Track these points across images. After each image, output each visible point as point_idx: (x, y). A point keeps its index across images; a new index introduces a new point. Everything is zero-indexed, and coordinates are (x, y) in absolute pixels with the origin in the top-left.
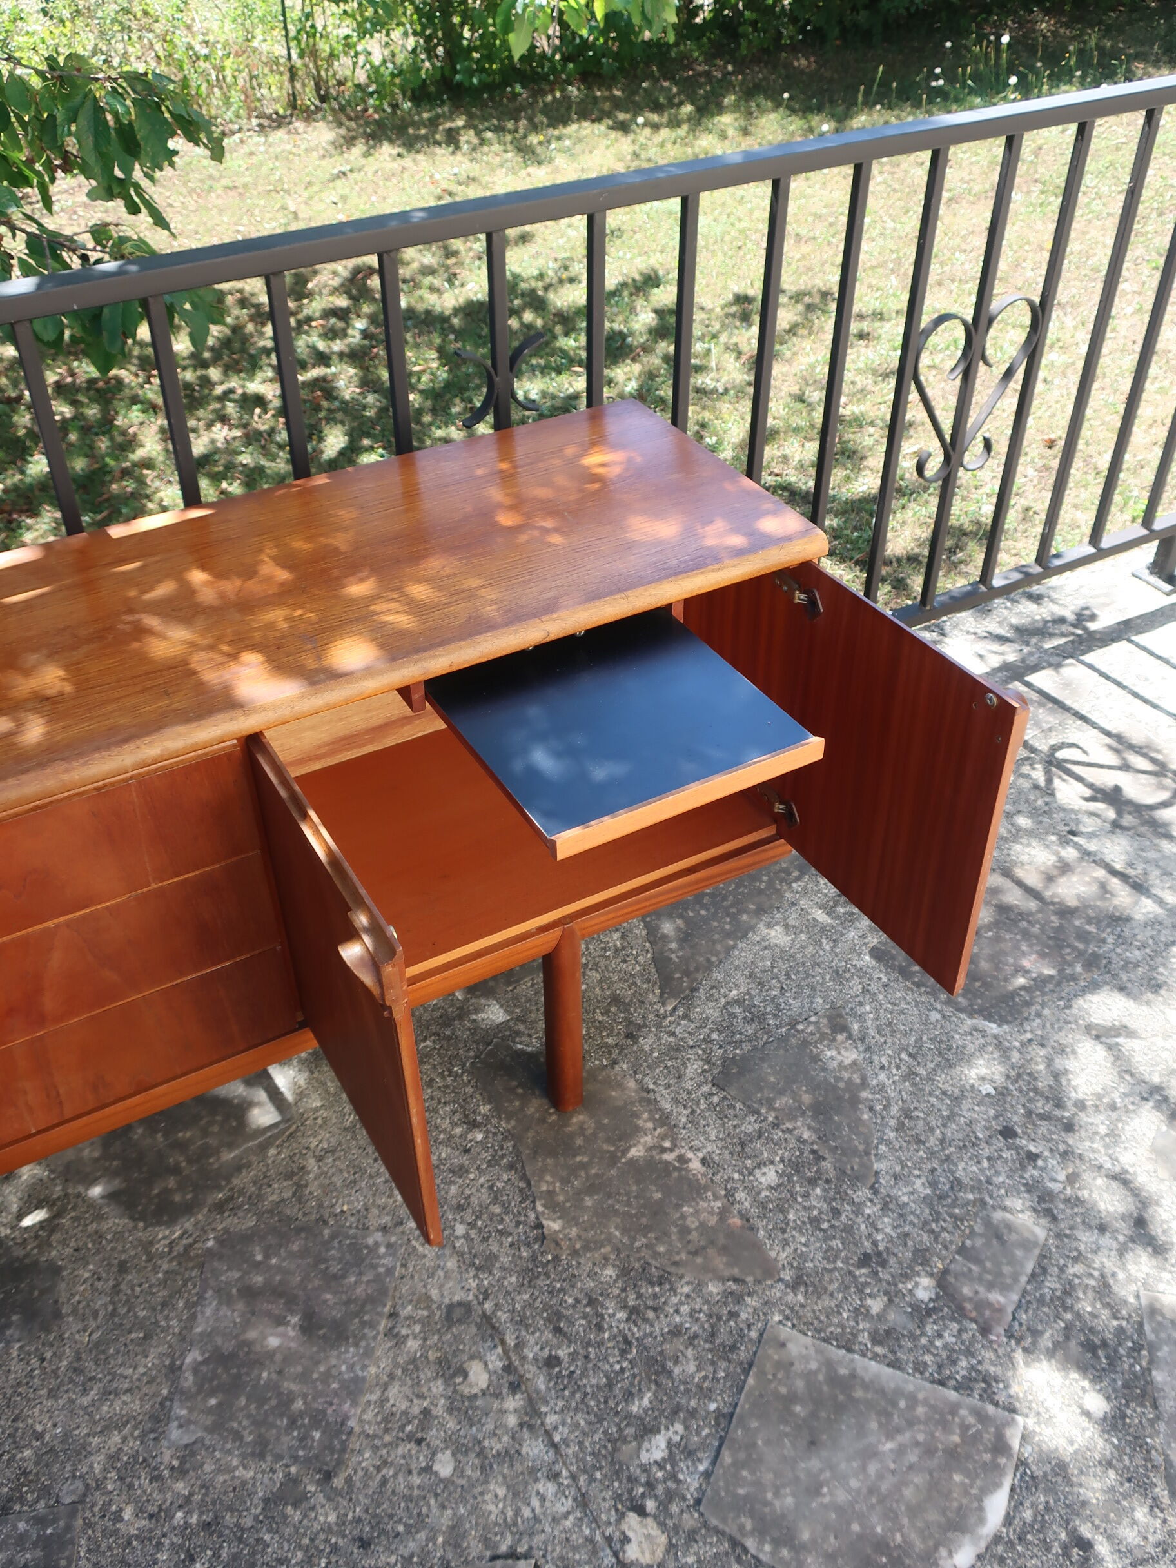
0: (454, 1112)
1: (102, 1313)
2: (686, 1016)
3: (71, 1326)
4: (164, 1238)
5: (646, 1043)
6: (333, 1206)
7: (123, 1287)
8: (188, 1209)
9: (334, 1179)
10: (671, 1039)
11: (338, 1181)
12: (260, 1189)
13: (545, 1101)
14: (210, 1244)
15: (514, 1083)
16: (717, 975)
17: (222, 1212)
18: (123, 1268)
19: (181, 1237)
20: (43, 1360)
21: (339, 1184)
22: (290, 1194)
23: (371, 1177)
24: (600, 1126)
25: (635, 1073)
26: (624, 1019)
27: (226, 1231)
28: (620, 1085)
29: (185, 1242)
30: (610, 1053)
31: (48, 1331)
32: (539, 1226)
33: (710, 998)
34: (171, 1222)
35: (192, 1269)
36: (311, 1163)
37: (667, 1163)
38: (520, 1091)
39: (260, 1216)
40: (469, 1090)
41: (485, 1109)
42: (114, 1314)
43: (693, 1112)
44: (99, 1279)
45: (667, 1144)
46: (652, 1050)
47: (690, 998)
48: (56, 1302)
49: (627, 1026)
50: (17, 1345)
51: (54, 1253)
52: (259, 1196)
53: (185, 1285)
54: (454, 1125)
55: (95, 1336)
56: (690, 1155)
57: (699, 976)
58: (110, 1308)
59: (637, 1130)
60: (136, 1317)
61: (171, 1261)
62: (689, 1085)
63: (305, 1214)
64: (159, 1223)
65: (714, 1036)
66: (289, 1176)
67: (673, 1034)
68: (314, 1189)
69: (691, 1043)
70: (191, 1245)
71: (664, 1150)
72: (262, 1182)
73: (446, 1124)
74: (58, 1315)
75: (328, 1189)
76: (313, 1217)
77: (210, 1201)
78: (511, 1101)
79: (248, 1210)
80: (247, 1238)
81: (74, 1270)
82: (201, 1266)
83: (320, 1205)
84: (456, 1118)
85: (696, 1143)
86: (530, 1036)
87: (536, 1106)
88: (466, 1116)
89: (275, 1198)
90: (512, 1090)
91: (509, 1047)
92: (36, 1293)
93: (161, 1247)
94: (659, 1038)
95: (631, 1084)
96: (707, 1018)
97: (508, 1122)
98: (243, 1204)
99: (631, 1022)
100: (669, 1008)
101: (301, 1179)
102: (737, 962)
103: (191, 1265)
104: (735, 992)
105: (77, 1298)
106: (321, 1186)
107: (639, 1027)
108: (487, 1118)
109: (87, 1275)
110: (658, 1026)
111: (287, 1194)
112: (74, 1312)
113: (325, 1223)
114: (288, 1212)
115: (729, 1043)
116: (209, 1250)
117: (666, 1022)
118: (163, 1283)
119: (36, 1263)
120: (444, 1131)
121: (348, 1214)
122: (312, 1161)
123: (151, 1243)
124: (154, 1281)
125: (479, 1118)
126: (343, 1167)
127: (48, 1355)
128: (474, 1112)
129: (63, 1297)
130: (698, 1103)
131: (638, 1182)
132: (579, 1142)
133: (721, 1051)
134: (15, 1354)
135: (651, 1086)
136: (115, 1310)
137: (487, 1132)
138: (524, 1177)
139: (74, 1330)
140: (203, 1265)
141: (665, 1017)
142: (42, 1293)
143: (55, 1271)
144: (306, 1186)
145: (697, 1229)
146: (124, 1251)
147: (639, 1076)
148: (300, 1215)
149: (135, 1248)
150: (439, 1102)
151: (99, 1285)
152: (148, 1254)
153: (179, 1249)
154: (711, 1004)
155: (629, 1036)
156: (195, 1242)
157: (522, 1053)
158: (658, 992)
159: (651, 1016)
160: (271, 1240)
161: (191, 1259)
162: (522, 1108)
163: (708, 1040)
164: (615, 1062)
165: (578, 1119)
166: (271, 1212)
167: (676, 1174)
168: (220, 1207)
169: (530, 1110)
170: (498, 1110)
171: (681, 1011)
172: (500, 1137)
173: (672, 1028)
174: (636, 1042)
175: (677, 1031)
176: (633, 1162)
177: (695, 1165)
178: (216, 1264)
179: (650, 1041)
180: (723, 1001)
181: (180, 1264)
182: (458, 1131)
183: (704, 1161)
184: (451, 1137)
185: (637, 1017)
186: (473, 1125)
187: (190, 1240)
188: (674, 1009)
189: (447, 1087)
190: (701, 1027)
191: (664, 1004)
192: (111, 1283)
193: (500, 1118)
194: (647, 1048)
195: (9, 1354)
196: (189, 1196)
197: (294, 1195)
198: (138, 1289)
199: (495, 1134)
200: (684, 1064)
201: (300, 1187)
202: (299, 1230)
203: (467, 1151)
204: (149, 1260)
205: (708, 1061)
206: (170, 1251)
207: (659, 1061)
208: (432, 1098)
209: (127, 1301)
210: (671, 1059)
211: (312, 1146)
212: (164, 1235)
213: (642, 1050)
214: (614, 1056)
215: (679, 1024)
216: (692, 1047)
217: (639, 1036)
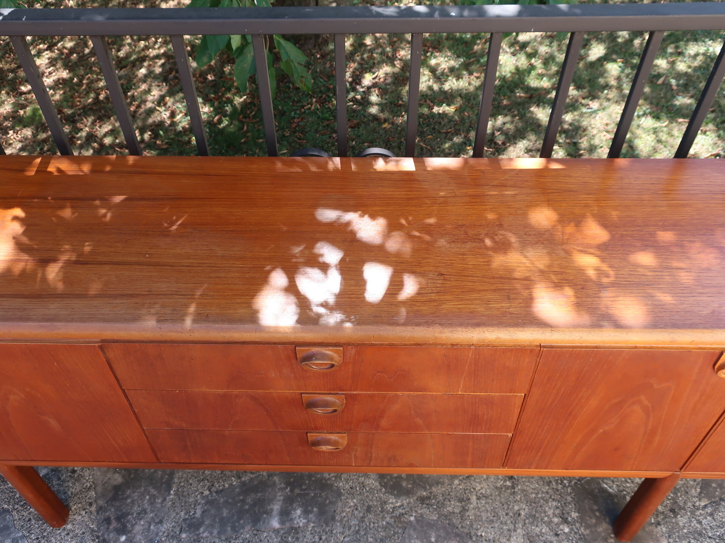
0: (557, 508)
1: (353, 529)
2: (711, 515)
3: (338, 528)
4: (392, 503)
5: (682, 520)
6: (477, 530)
7: (366, 520)
8: (408, 493)
9: (483, 514)
10: (698, 526)
11: (484, 516)
12: (444, 500)
13: (610, 528)
14: (412, 519)
15: (596, 507)
17: (422, 504)
18: (369, 509)
19: (400, 507)
20: (321, 539)
21: (484, 519)
22: (458, 511)
23: (501, 523)
25: (670, 537)
26: (673, 498)
27: (422, 515)
29: (401, 510)
30: (657, 516)
31: (327, 525)
34: (397, 496)
35: (400, 528)
36: (474, 498)
38: (598, 514)
39: (440, 515)
40: (569, 498)
41: (575, 515)
42: (357, 532)
44: (357, 509)
46: (684, 527)
47: (717, 503)
48: (335, 511)
49: (673, 504)
50: (312, 525)
51: (341, 484)
52: (443, 504)
53: (394, 535)
54: (555, 515)
55: (347, 539)
58: (357, 528)
60: (367, 540)
61: (391, 518)
63: (462, 527)
64: (392, 493)
66: (461, 500)
67: (700, 523)
68: (471, 514)
69: (710, 535)
70: (403, 514)
72: (447, 497)
73: (550, 512)
74: (333, 518)
75: (478, 518)
76: (466, 531)
77: (419, 494)
78: (591, 518)
79: (435, 509)
80: (431, 525)
81: (347, 498)
82: (405, 529)
83: (471, 526)
84: (557, 511)
86: (613, 481)
87: (604, 528)
88: (563, 514)
89: (450, 509)
90: (593, 511)
91: (599, 484)
92: (328, 501)
93: (389, 507)
94: (691, 521)
97: (585, 530)
98: (433, 504)
99: (676, 502)
100: (703, 504)
101: (466, 505)
103: (400, 525)
105: (344, 514)
106: (475, 515)
107: (681, 508)
108: (574, 521)
109: (352, 504)
110: (693, 513)
111: (457, 511)
112: (341, 521)
113: (471, 538)
114: (455, 521)
116: (410, 522)
117: (698, 513)
118: (385, 528)
119: (332, 485)
120: (548, 516)
121: (483, 539)
122: (474, 497)
123: (385, 503)
124: (381, 524)
125: (569, 519)
126: (489, 509)
127: (324, 538)
128: (568, 513)
129: (339, 510)
134: (310, 529)
136: (359, 530)
137: (572, 529)
139: (338, 531)
140: (406, 528)
141: (698, 509)
142: (331, 503)
143: (339, 494)
144: (467, 511)
146: (372, 501)
148: (460, 526)
149: (377, 501)
150: (550, 497)
151: (356, 512)
152: (382, 508)
153: (397, 513)
155: (672, 510)
156: (406, 514)
157: (604, 491)
158: (698, 490)
159: (690, 504)
160: (442, 533)
161: (400, 522)
162: (596, 525)
164: (658, 524)
166: (446, 516)
168: (422, 500)
169: (600, 529)
170: (582, 519)
171: (709, 510)
172: (578, 536)
173: (701, 518)
174: (675, 517)
175: (704, 522)
178: (412, 532)
179: (685, 521)
181: (395, 521)
182: (556, 520)
184: (551, 522)
185: (680, 501)
186: (565, 521)
187: (404, 511)
188: (705, 506)
189: (557, 490)
190: (719, 527)
191: (700, 500)
192: (361, 515)
193: (581, 524)
194: (681, 524)
195: (307, 527)
196: (410, 486)
197: (460, 513)
198: (372, 524)
199: (576, 533)
201: (464, 510)
202: (457, 535)
203: (557, 535)
204: (382, 512)
206: (393, 512)
207: (686, 537)
208: (547, 493)
209: (366, 529)
210: (696, 539)
211: (477, 489)
212: (393, 502)
213: (677, 524)
214: (659, 519)
215: (706, 518)
216: (710, 538)
217: (678, 514)
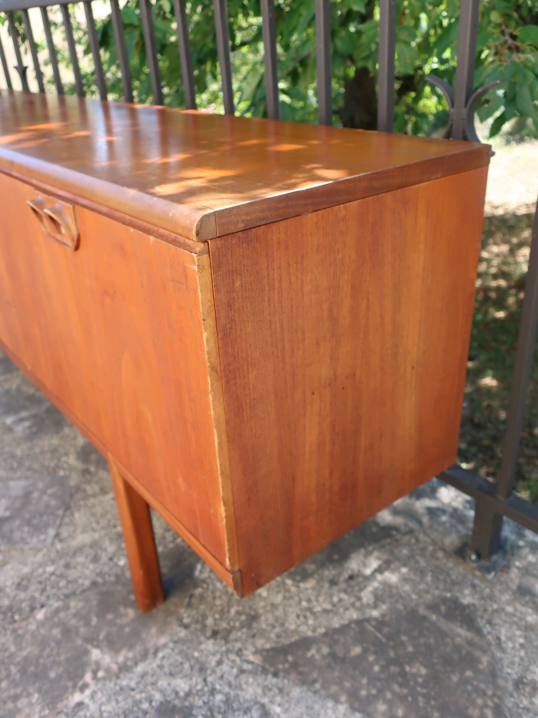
2: (242, 671)
4: (69, 459)
5: (209, 645)
6: (79, 511)
8: (86, 461)
10: (213, 663)
11: (96, 509)
12: (95, 482)
16: (296, 692)
17: (82, 473)
21: (94, 510)
24: (122, 627)
25: (175, 642)
26: (234, 627)
28: (161, 633)
30: (197, 622)
32: (42, 606)
33: (266, 689)
37: (82, 676)
43: (133, 690)
45: (100, 674)
46: (201, 651)
47: (265, 672)
49: (225, 629)
56: (88, 692)
57: (293, 676)
59: (117, 651)
61: (55, 464)
62: (163, 683)
65: (219, 697)
67: (220, 663)
68: (92, 502)
69: (210, 679)
71: (95, 673)
72: (99, 481)
74: (33, 440)
75: (91, 507)
77: (90, 467)
79: (81, 481)
80: (62, 485)
81: (57, 438)
83: (80, 506)
85: (99, 695)
89: (88, 488)
92: (46, 431)
94: (214, 654)
95: (163, 640)
96: (241, 689)
98: (86, 478)
99: (230, 632)
100: (252, 658)
101: (100, 495)
102: (317, 707)
104: (278, 710)
106: (94, 504)
107: (226, 640)
110: (228, 651)
113: (67, 510)
114: (77, 495)
115: (211, 710)
117: (233, 657)
121: (72, 518)
123: (67, 456)
129: (42, 439)
130: (141, 692)
131: (68, 660)
132: (110, 616)
133: (200, 703)
135: (160, 655)
138: (83, 591)
139: (23, 447)
140: (49, 475)
141: (239, 656)
143: (58, 432)
144: (94, 498)
145: (16, 706)
147: (171, 645)
148: (75, 500)
152: (61, 456)
153: (62, 465)
154: (259, 691)
155: (216, 633)
156: (64, 469)
158: (268, 646)
159: (238, 645)
160: (60, 494)
161: (55, 469)
163: (213, 692)
164: (186, 627)
165: (131, 613)
166: (79, 489)
167: (70, 684)
168: (85, 471)
171: (246, 666)
173: (227, 662)
174: (209, 638)
175: (225, 667)
176: (87, 653)
177: (77, 697)
178: (49, 478)
179: (210, 648)
180: (265, 700)
181: (52, 467)
183: (80, 705)
185: (236, 635)
187: (66, 467)
188: (249, 662)
190: (230, 685)
191: (255, 653)
194: (203, 647)
196: (93, 459)
197: (89, 495)
200: (186, 676)
201: (94, 495)
202: (64, 502)
203: (111, 560)
205: (188, 694)
207: (188, 657)
210: (192, 668)
212: (71, 458)
213: (200, 643)
214: (193, 626)
215: (232, 668)
216: (205, 680)
217: (215, 639)
